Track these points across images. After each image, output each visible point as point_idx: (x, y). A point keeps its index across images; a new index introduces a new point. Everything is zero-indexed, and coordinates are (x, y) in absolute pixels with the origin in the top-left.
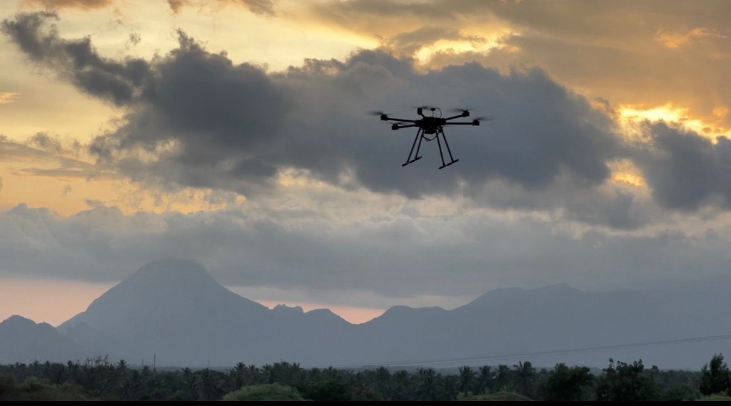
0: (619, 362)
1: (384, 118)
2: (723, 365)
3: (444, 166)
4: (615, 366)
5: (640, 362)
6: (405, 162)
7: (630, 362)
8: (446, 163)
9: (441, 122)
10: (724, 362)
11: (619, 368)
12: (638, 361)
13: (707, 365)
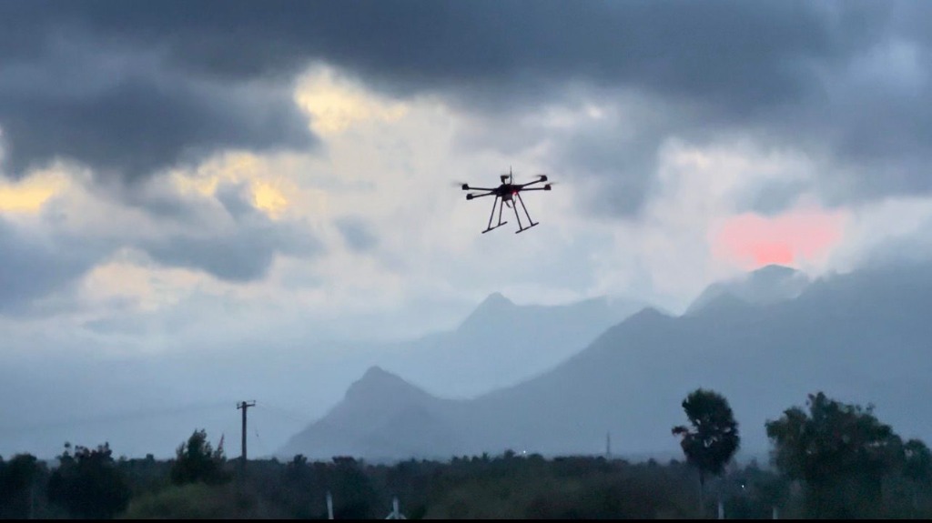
0: (77, 447)
1: (465, 187)
2: (205, 444)
3: (521, 230)
4: (72, 453)
5: (107, 445)
6: (486, 229)
7: (92, 446)
8: (523, 228)
9: (518, 188)
10: (207, 439)
11: (77, 454)
12: (103, 444)
13: (183, 445)
